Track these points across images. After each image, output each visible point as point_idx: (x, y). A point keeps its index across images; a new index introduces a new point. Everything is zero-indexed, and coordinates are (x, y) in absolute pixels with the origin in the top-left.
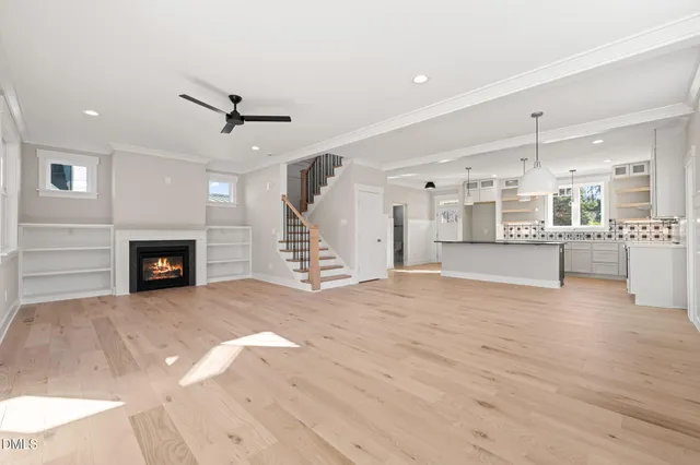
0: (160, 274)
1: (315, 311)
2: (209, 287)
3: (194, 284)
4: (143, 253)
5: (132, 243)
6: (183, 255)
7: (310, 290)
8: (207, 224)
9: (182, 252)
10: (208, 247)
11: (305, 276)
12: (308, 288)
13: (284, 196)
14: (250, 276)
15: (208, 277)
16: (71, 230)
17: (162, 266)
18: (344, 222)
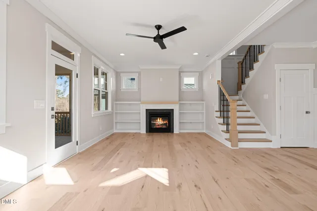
0: (158, 125)
1: (215, 162)
2: (180, 135)
3: (173, 132)
4: (152, 115)
5: (147, 110)
6: (168, 116)
7: (230, 147)
8: (179, 101)
9: (168, 115)
10: (180, 113)
11: (227, 136)
12: (228, 144)
13: (218, 81)
14: (204, 131)
15: (180, 129)
16: (130, 104)
17: (159, 122)
18: (266, 97)
